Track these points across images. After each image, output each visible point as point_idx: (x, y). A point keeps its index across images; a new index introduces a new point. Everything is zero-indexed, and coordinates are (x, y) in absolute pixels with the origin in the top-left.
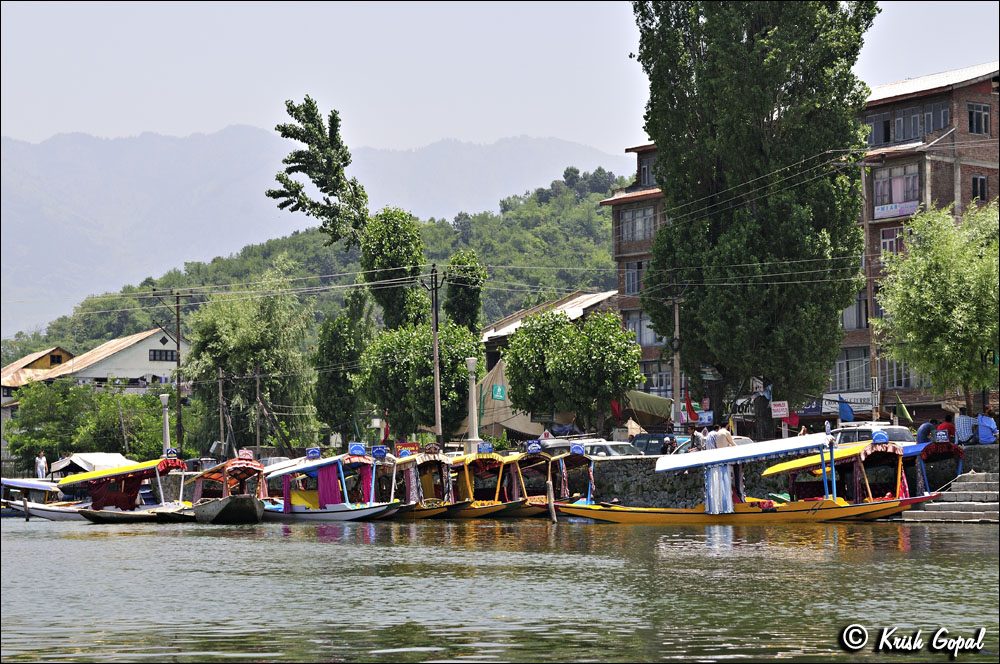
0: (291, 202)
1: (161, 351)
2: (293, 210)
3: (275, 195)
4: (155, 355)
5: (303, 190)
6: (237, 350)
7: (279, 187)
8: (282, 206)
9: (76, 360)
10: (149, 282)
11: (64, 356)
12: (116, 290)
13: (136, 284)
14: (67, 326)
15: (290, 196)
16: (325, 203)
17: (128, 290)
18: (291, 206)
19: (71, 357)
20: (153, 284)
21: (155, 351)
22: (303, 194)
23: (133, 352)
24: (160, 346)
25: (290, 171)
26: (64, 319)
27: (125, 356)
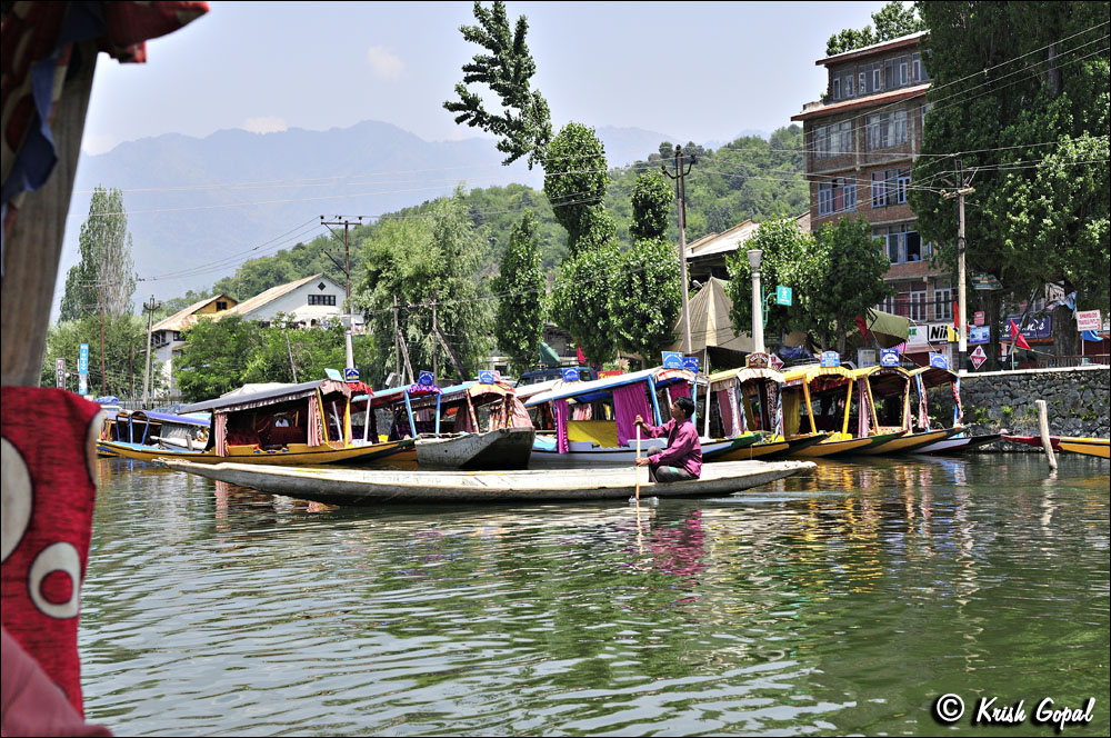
0: (468, 116)
1: (319, 296)
2: (472, 124)
3: (453, 107)
4: (313, 300)
5: (481, 104)
6: (411, 280)
7: (457, 99)
8: (459, 120)
9: (240, 306)
10: (300, 246)
11: (229, 303)
12: (272, 253)
13: (289, 250)
14: (231, 286)
15: (468, 109)
16: (505, 118)
17: (282, 254)
18: (468, 120)
19: (236, 303)
20: (303, 248)
21: (313, 296)
22: (481, 108)
23: (294, 296)
24: (318, 292)
25: (468, 80)
26: (228, 279)
27: (286, 301)
